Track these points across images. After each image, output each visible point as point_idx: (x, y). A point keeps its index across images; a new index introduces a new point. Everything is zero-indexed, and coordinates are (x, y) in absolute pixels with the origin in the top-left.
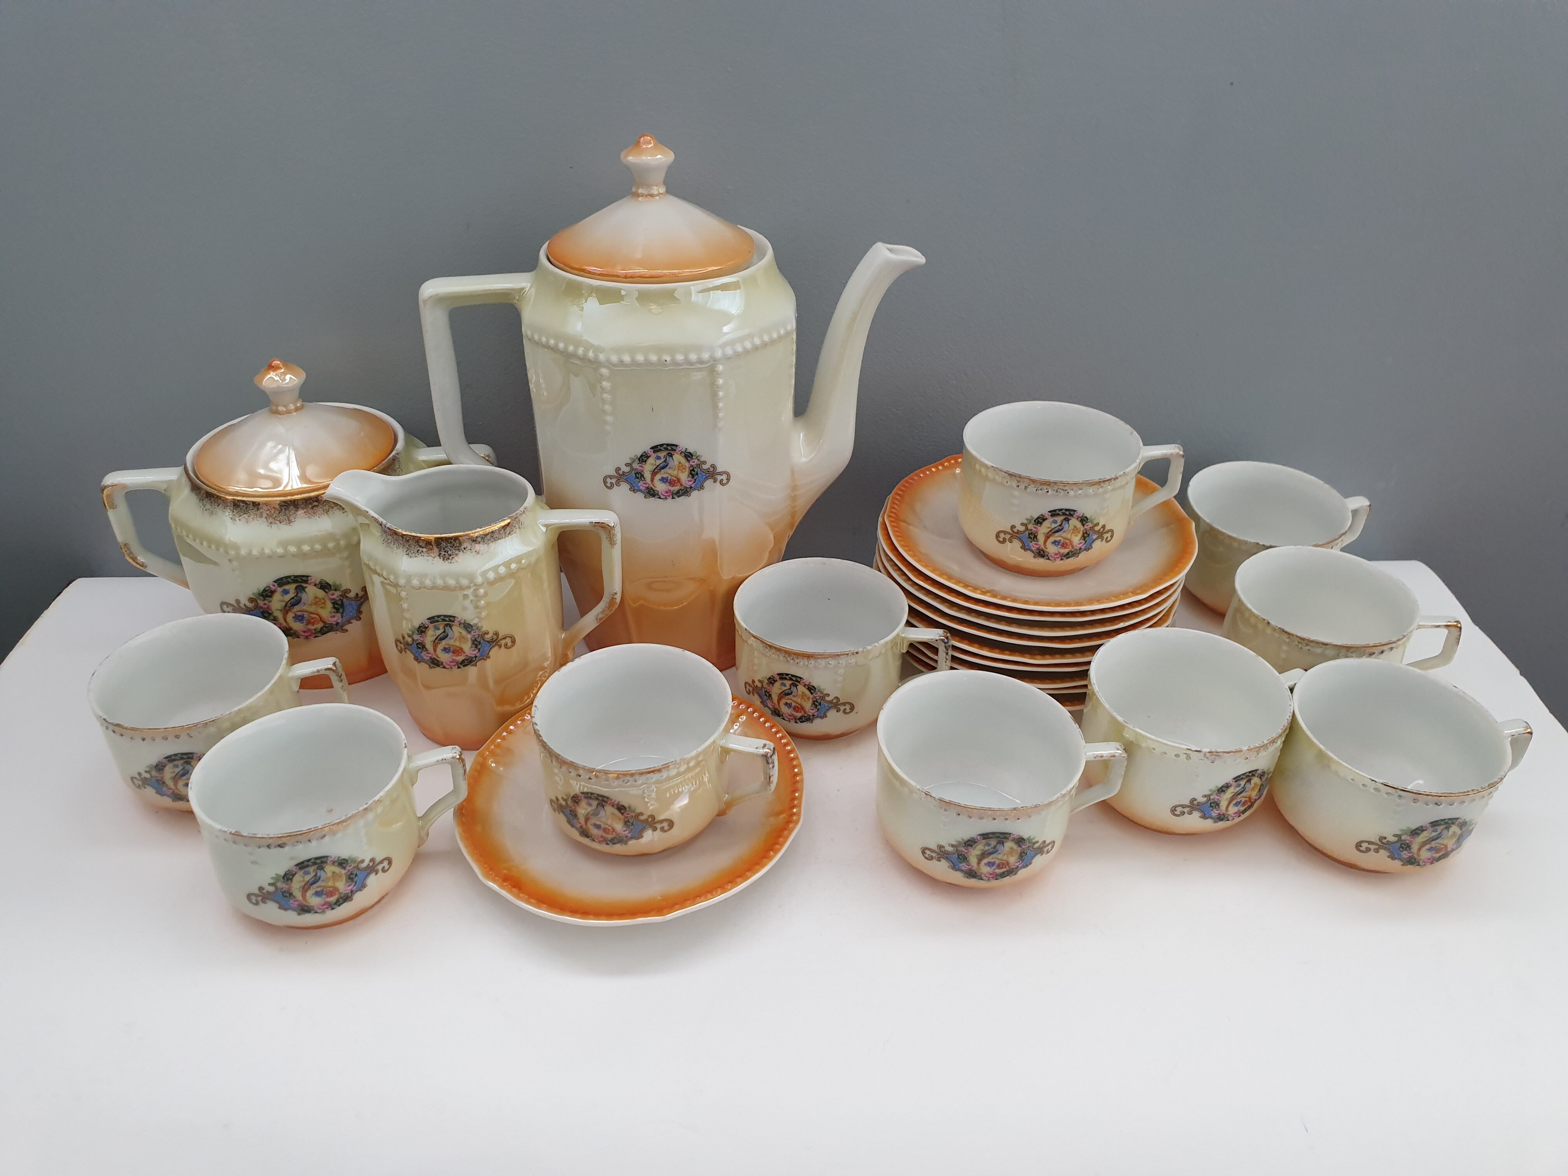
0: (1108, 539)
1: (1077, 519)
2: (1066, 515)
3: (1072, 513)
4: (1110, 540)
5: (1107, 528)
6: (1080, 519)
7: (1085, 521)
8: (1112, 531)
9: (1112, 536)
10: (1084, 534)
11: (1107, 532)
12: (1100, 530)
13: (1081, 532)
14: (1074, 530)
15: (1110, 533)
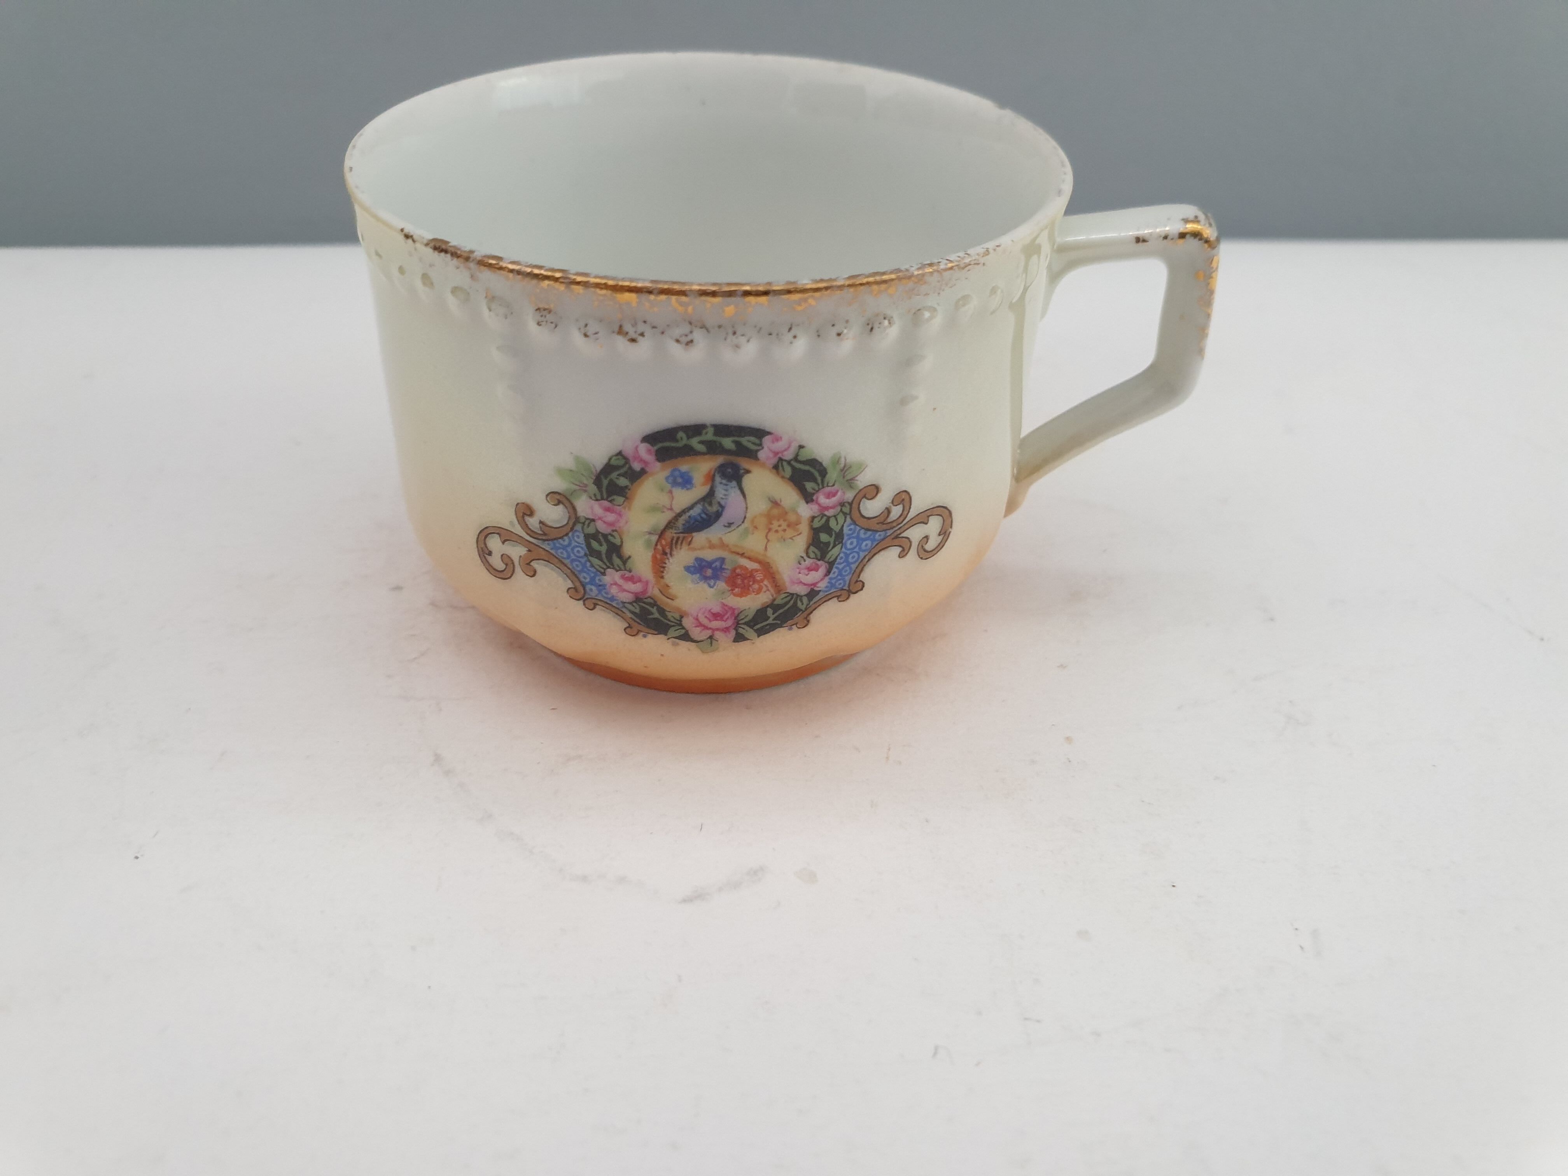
0: (930, 546)
1: (776, 467)
2: (724, 451)
3: (747, 441)
4: (940, 546)
5: (918, 505)
6: (788, 471)
7: (814, 480)
8: (944, 512)
9: (945, 533)
10: (815, 532)
11: (923, 518)
12: (888, 511)
13: (804, 528)
14: (770, 518)
15: (935, 524)
